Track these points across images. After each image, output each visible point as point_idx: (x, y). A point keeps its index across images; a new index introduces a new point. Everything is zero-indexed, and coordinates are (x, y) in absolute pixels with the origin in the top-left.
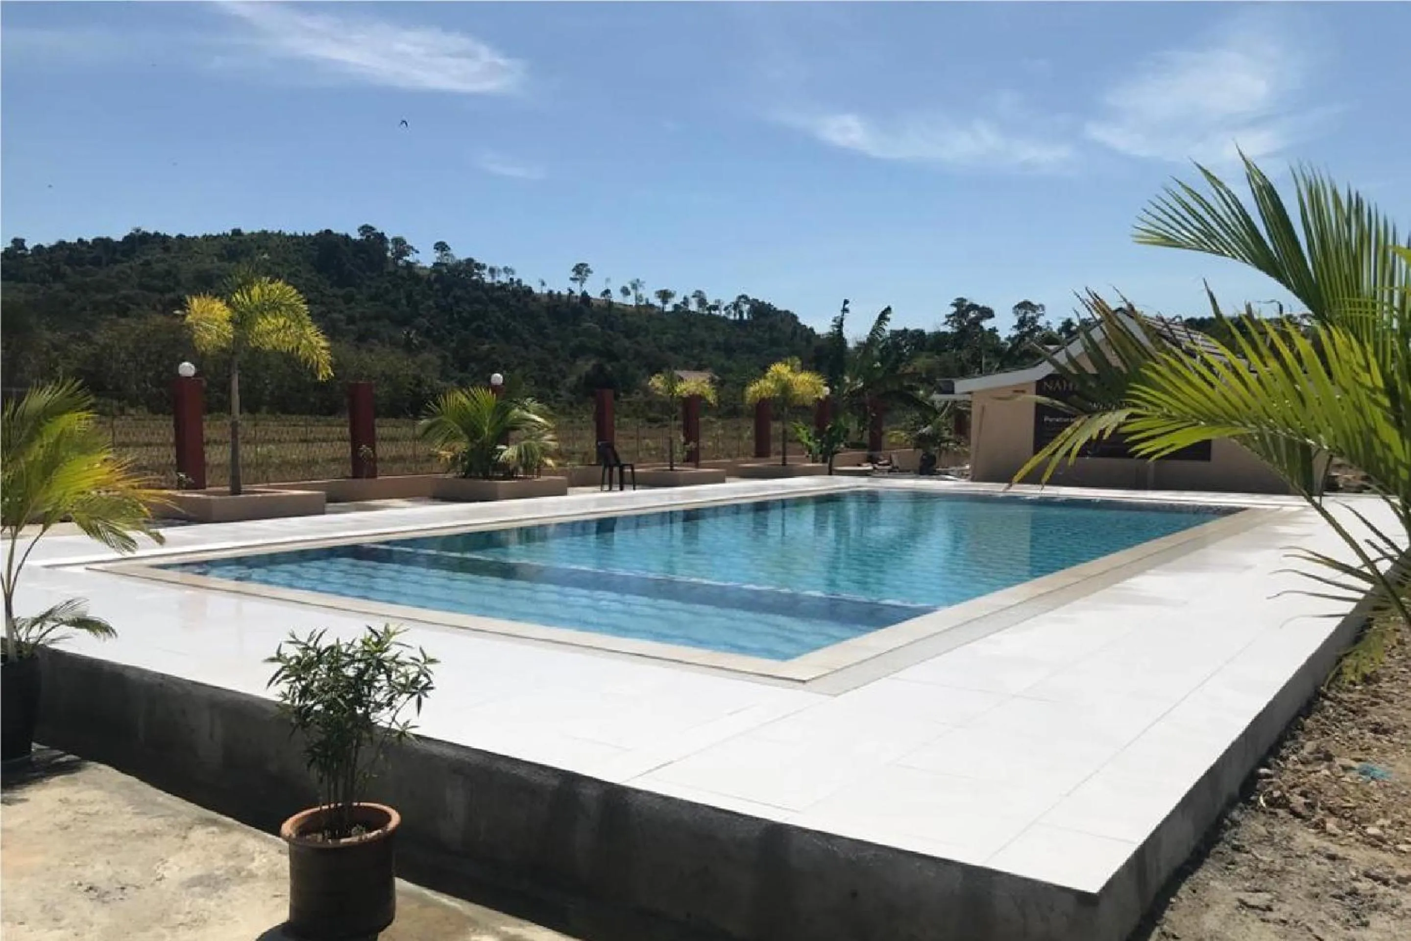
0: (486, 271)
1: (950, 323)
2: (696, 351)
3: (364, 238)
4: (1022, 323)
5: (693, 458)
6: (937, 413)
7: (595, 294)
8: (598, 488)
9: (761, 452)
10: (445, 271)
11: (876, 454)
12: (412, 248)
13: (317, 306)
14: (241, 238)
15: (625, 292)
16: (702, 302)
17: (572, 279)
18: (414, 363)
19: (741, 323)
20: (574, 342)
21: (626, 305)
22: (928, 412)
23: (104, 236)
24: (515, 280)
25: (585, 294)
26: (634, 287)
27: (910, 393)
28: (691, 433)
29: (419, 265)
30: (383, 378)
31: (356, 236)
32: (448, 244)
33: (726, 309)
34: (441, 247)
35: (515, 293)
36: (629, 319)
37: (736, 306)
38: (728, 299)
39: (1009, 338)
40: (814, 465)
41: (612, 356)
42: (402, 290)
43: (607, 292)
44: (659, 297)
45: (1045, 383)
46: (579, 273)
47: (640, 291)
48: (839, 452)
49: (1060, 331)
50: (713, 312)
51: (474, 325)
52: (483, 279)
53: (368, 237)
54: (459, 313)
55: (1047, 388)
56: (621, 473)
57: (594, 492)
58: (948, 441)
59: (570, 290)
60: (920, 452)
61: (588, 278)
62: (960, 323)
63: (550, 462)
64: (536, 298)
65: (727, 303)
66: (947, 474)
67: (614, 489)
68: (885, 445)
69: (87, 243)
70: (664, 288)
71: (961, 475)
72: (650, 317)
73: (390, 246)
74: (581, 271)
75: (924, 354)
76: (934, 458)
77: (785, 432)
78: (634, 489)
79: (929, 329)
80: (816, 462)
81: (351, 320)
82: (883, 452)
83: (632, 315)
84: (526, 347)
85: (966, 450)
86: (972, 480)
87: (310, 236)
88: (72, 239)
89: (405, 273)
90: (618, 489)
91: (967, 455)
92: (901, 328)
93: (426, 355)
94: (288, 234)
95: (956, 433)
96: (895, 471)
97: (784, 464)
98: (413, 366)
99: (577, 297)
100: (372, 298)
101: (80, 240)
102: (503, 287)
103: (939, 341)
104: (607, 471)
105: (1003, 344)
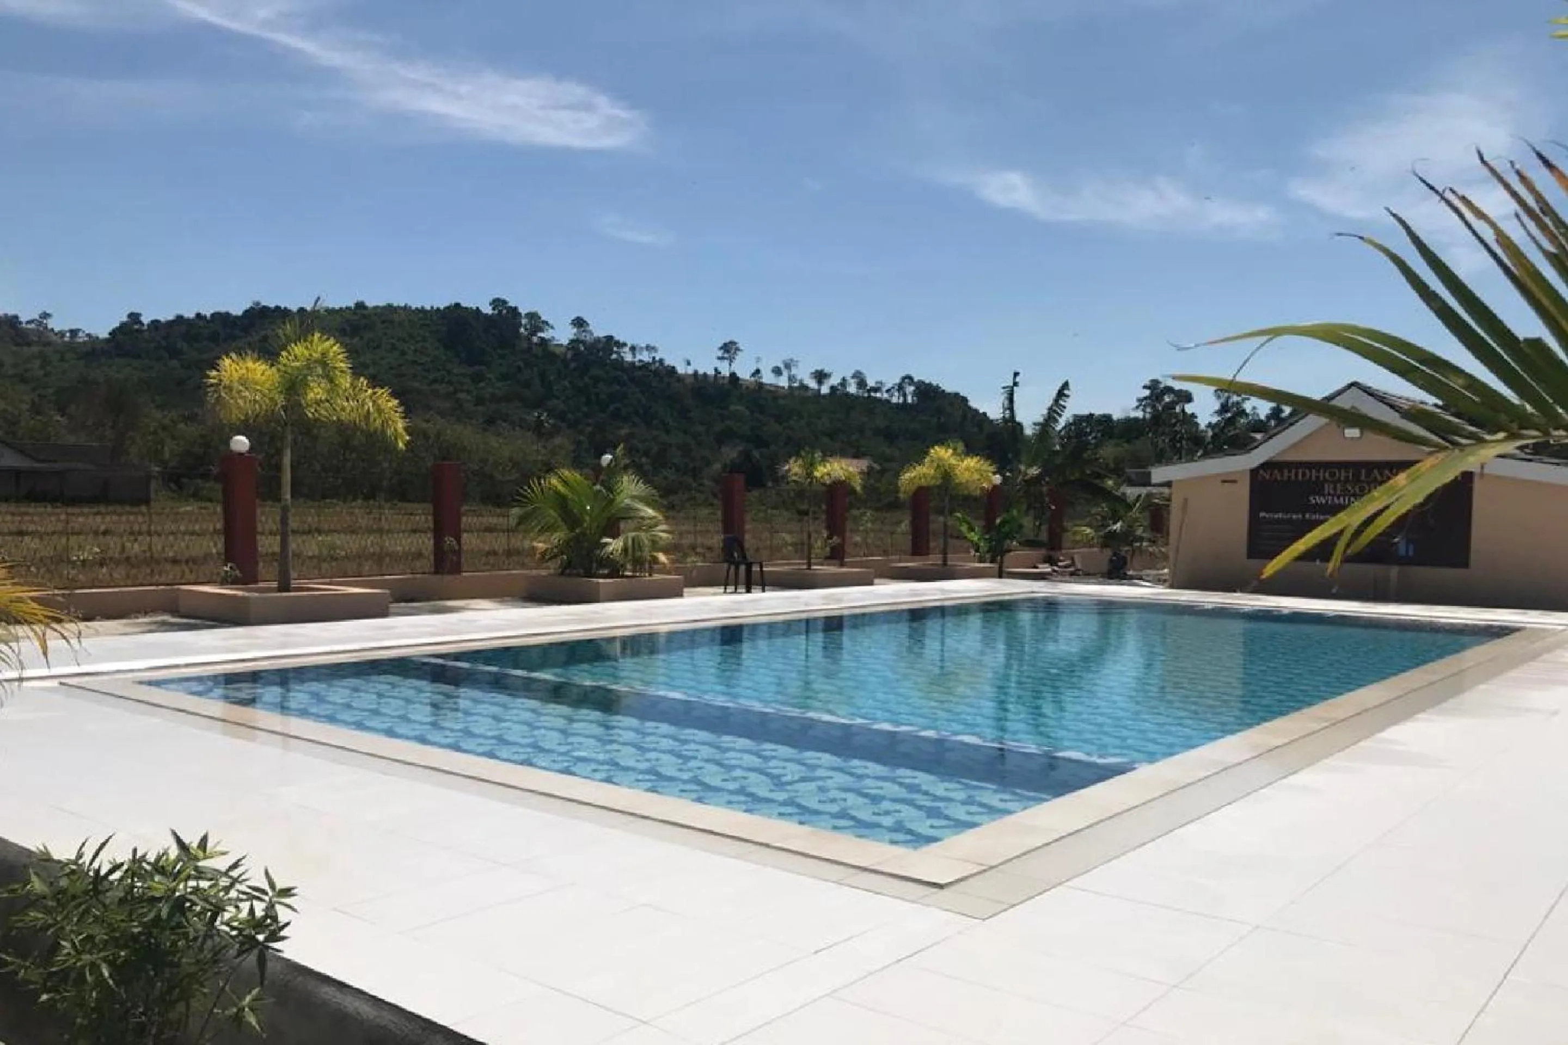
0: (627, 349)
1: (1141, 407)
2: (854, 437)
3: (496, 312)
4: (1224, 408)
5: (837, 555)
6: (1130, 507)
7: (744, 374)
8: (721, 590)
9: (919, 548)
10: (582, 348)
11: (1054, 554)
12: (546, 323)
13: (444, 385)
14: (365, 312)
15: (777, 371)
16: (862, 383)
17: (719, 358)
18: (545, 447)
19: (904, 406)
20: (718, 427)
21: (778, 387)
22: (1120, 506)
23: (223, 309)
24: (657, 358)
25: (733, 375)
26: (788, 366)
27: (1097, 481)
28: (835, 526)
29: (555, 343)
30: (510, 464)
31: (487, 310)
32: (585, 319)
33: (888, 391)
34: (579, 323)
35: (656, 373)
36: (781, 402)
37: (900, 388)
38: (892, 380)
39: (1210, 425)
40: (982, 565)
41: (760, 442)
42: (535, 369)
43: (758, 371)
44: (816, 377)
45: (1261, 472)
46: (727, 351)
47: (794, 371)
48: (1010, 551)
49: (1269, 417)
50: (873, 394)
51: (612, 407)
52: (622, 358)
53: (500, 312)
54: (597, 395)
55: (1264, 477)
56: (749, 571)
57: (715, 594)
58: (1141, 539)
59: (716, 370)
60: (1108, 553)
61: (737, 357)
62: (1154, 407)
63: (662, 558)
64: (680, 379)
65: (889, 386)
66: (1141, 579)
67: (739, 590)
68: (1066, 544)
69: (205, 317)
70: (819, 368)
71: (1159, 581)
72: (805, 400)
73: (524, 321)
74: (729, 349)
75: (1113, 442)
76: (1124, 559)
77: (945, 525)
78: (764, 591)
79: (1117, 415)
80: (984, 562)
81: (479, 401)
82: (1064, 551)
83: (785, 397)
84: (668, 432)
85: (1163, 550)
86: (1172, 587)
87: (438, 309)
88: (190, 314)
89: (538, 351)
90: (744, 590)
91: (1166, 557)
92: (1086, 412)
93: (558, 440)
94: (414, 307)
95: (1152, 530)
96: (1077, 575)
97: (945, 564)
98: (543, 451)
99: (724, 378)
100: (504, 377)
101: (198, 315)
102: (645, 366)
103: (1130, 428)
104: (733, 568)
105: (1202, 431)
